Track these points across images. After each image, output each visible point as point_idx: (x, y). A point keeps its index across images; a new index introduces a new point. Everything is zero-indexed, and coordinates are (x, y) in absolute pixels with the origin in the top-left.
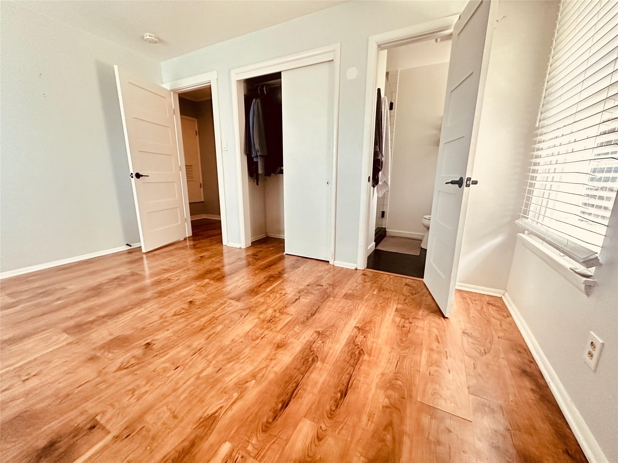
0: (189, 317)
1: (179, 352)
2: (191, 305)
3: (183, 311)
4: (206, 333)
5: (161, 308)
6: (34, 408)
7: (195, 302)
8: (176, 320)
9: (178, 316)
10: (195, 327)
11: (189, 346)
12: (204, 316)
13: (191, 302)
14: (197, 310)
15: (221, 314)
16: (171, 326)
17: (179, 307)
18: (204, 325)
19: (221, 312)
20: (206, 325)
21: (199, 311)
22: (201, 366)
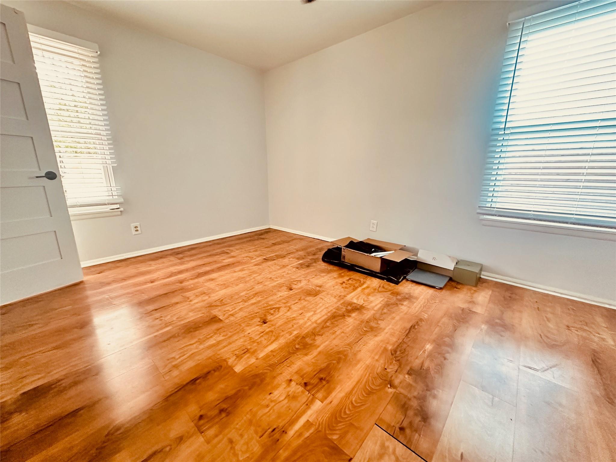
0: (266, 305)
1: (271, 284)
2: (264, 318)
3: (272, 311)
4: (253, 291)
5: (294, 319)
6: (325, 274)
7: (259, 321)
8: (276, 304)
9: (275, 306)
10: (261, 296)
11: (265, 285)
12: (253, 304)
13: (265, 323)
14: (259, 310)
15: (238, 304)
16: (278, 299)
17: (277, 316)
18: (254, 296)
19: (237, 306)
20: (253, 297)
21: (256, 310)
22: (259, 277)
